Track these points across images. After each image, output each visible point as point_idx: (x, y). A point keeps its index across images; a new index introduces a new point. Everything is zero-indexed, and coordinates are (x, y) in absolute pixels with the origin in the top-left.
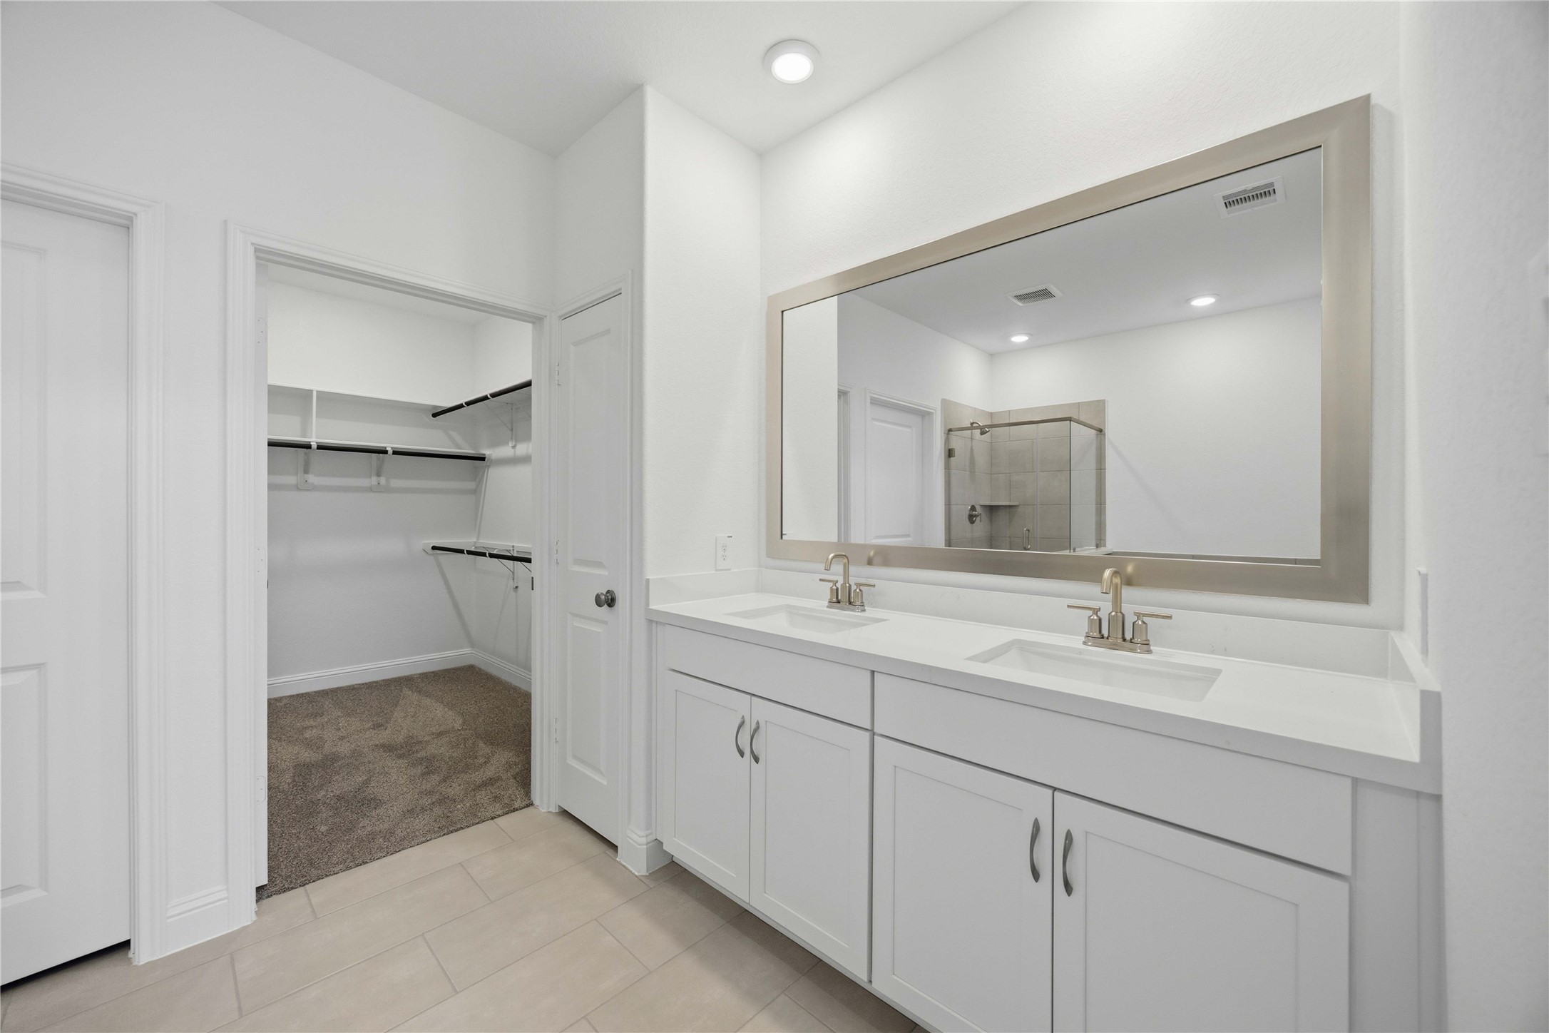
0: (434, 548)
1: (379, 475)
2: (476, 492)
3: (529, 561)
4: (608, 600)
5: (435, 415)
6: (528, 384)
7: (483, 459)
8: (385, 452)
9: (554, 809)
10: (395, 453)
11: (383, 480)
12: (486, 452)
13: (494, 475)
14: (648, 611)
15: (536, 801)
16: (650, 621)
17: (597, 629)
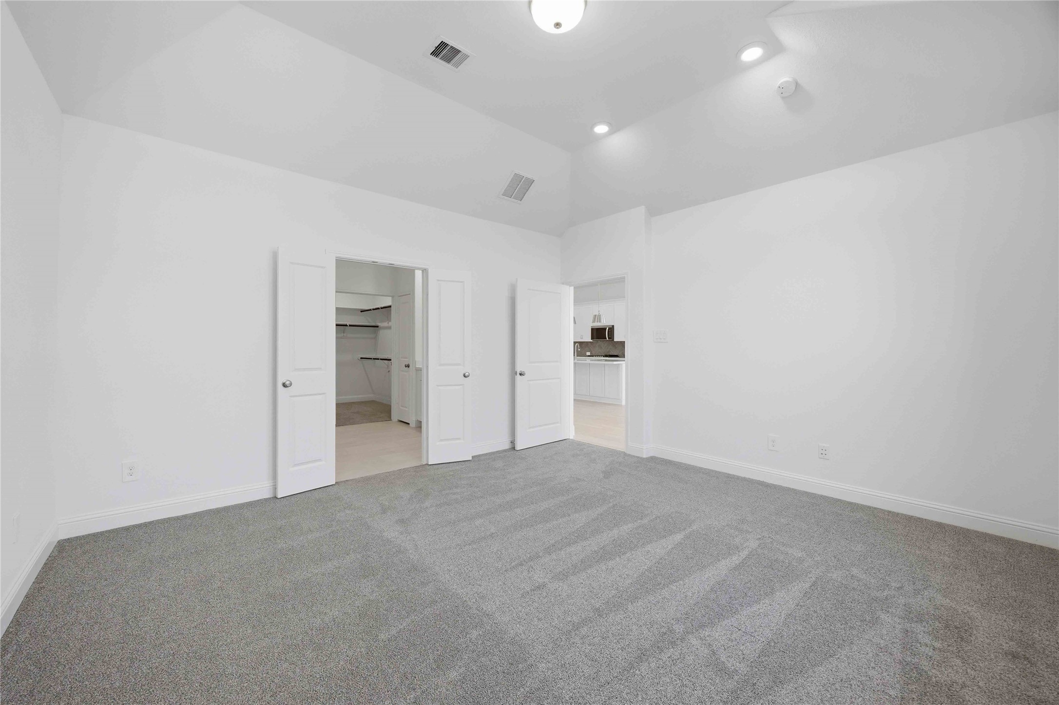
0: (361, 358)
1: (344, 333)
2: (375, 338)
3: (390, 360)
4: (408, 366)
5: (361, 312)
6: (390, 307)
7: (378, 327)
8: (347, 326)
9: (397, 420)
10: (350, 326)
11: (345, 334)
12: (379, 324)
13: (382, 333)
14: (416, 368)
15: (392, 418)
16: (416, 370)
17: (405, 373)
